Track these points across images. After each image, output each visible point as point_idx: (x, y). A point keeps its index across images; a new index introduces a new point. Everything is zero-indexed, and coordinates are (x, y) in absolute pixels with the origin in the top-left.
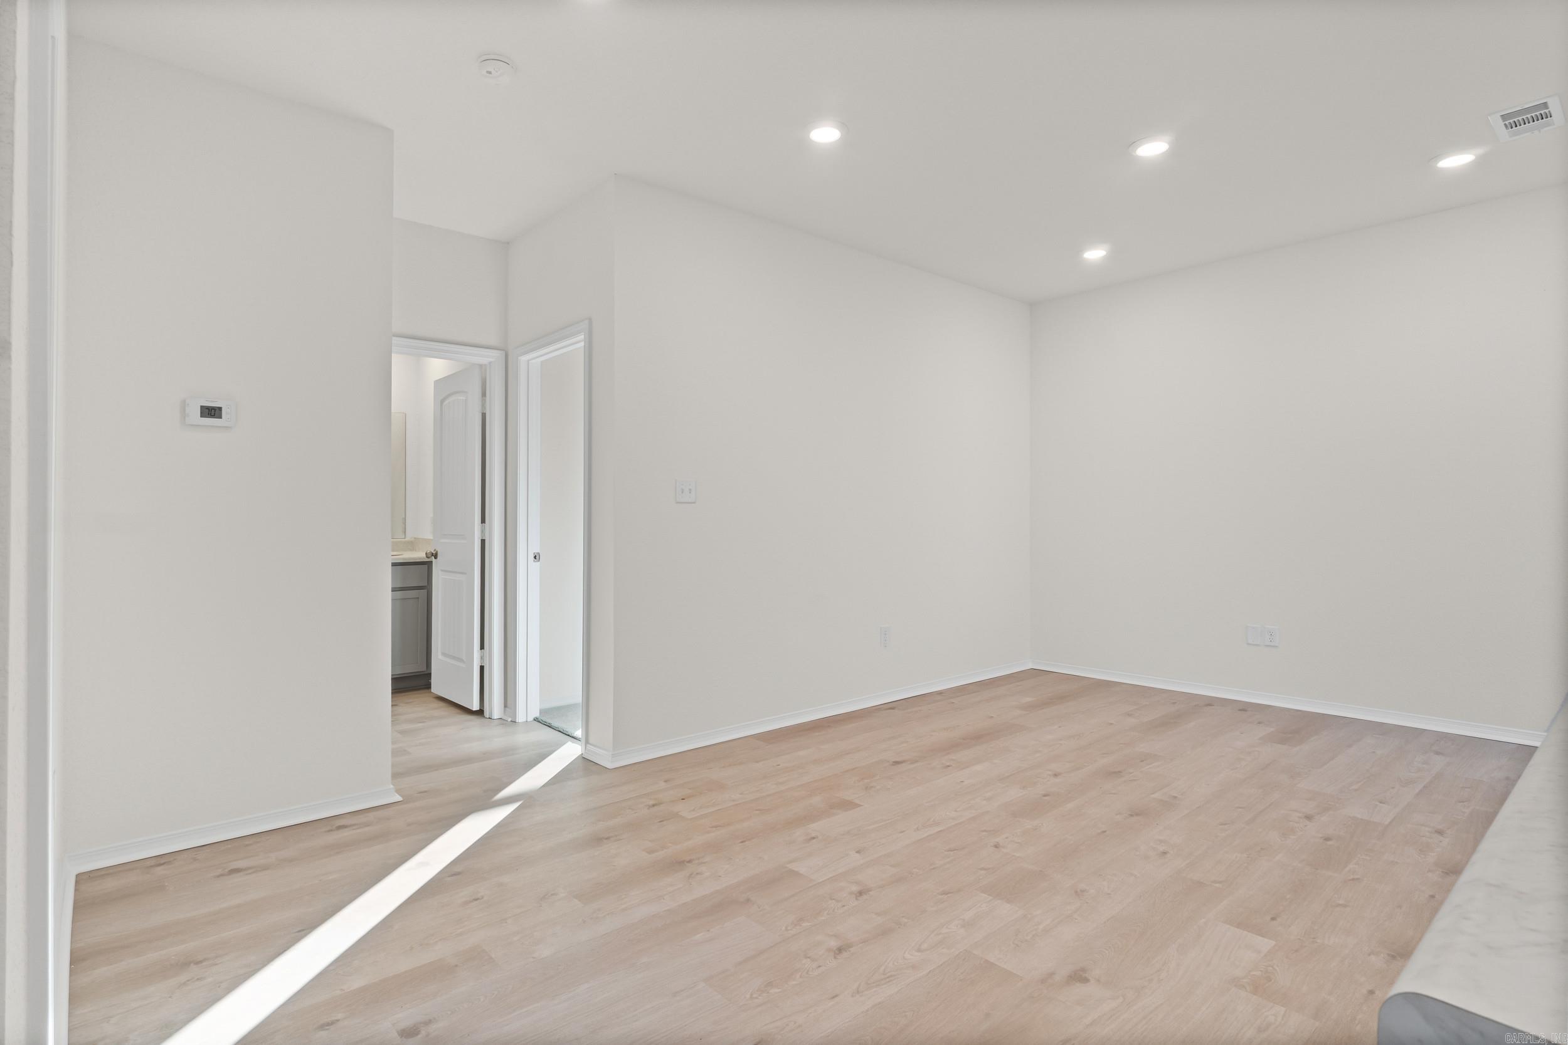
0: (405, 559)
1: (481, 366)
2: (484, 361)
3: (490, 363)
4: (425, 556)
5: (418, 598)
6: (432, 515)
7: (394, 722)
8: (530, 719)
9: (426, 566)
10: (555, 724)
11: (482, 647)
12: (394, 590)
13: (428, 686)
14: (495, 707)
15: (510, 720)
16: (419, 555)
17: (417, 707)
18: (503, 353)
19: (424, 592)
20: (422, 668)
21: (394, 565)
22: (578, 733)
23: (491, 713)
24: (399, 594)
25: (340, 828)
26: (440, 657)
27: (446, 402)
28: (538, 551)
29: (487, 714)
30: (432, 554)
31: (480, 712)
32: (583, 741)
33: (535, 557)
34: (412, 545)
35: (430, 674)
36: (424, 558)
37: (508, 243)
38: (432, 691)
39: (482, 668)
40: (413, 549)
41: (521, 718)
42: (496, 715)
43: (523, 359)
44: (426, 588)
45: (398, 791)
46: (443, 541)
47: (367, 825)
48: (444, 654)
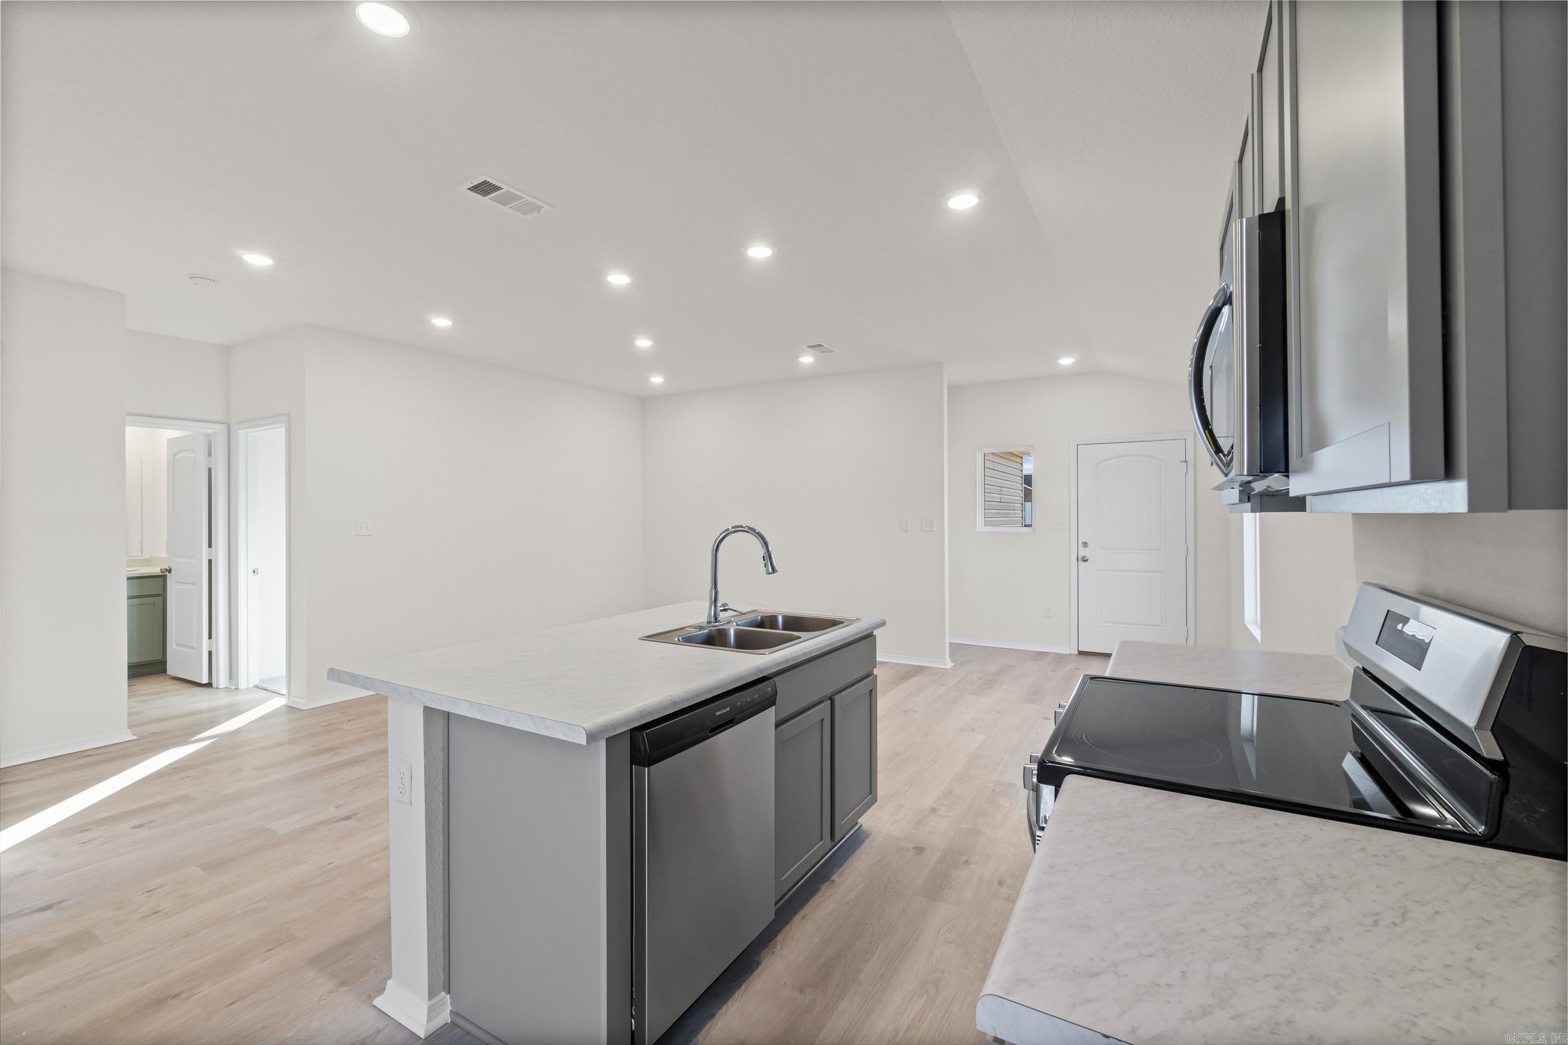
0: (142, 574)
1: (206, 434)
2: (210, 431)
3: (215, 432)
4: (159, 571)
5: (154, 603)
6: (166, 539)
7: (130, 697)
8: (251, 685)
9: (161, 578)
10: (269, 688)
11: (210, 637)
12: (129, 598)
13: (164, 671)
14: (221, 678)
15: (233, 688)
16: (155, 570)
17: (151, 686)
18: (226, 426)
19: (161, 598)
20: (159, 657)
21: (129, 578)
22: (284, 692)
23: (218, 683)
24: (136, 601)
25: (85, 756)
26: (175, 647)
27: (177, 457)
28: (255, 567)
29: (214, 685)
30: (167, 570)
31: (209, 685)
32: (287, 695)
33: (254, 572)
34: (149, 562)
35: (166, 661)
36: (158, 573)
37: (229, 347)
38: (168, 673)
39: (210, 653)
40: (150, 565)
41: (243, 685)
42: (222, 686)
43: (242, 432)
44: (162, 595)
45: (133, 734)
46: (175, 560)
47: (110, 753)
48: (178, 645)
